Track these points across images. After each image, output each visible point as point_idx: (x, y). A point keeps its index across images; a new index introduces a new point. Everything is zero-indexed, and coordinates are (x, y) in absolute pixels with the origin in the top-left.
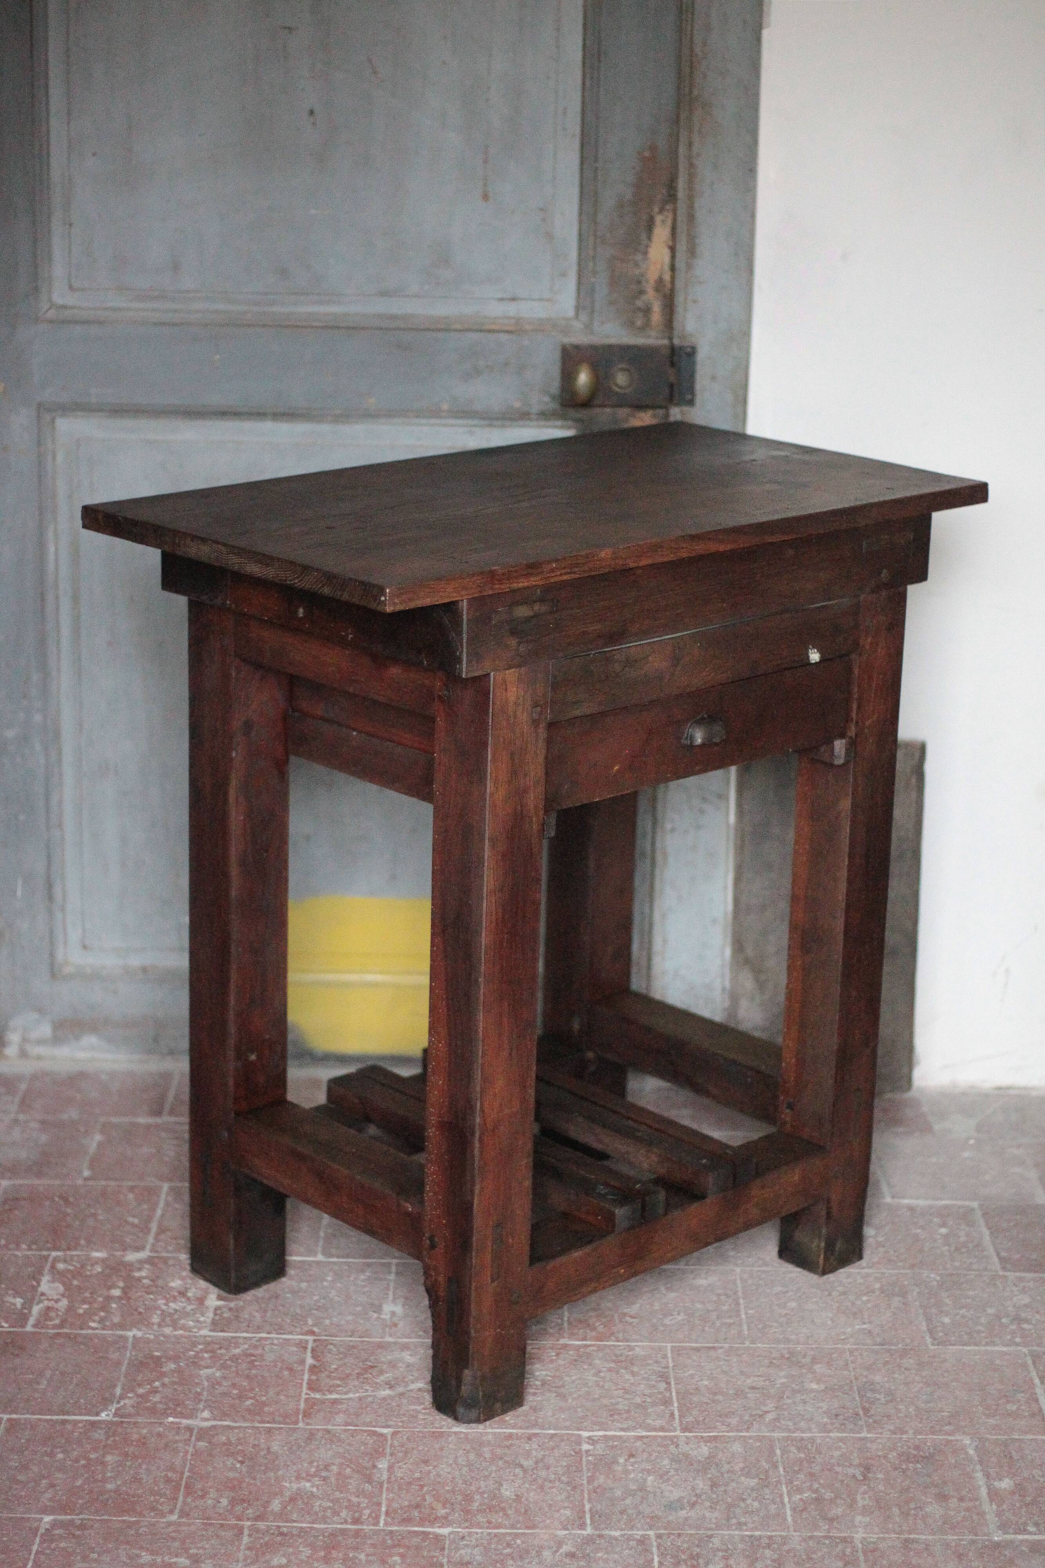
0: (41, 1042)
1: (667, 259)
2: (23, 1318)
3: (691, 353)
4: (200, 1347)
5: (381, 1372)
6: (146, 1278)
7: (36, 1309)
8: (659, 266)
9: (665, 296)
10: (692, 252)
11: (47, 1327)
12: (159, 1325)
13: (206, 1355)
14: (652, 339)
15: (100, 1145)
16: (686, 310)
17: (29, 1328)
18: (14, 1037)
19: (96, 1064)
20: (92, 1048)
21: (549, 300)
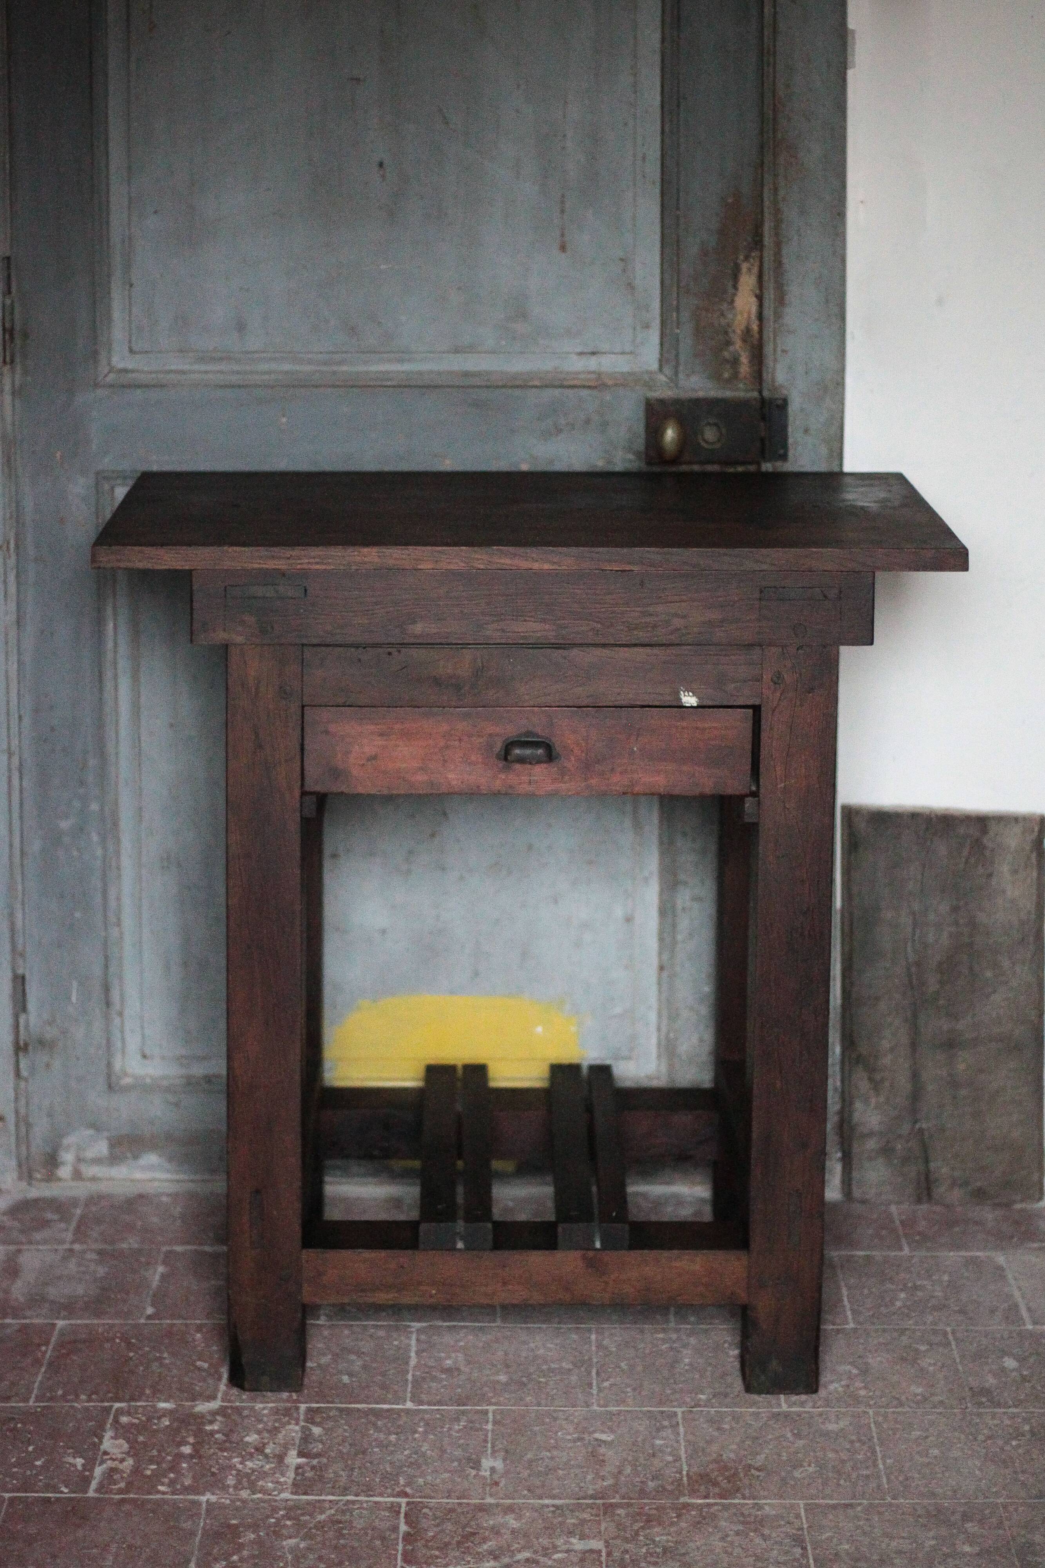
0: (97, 1161)
1: (754, 309)
2: (86, 1481)
3: (783, 405)
4: (281, 1513)
5: (485, 1540)
6: (218, 1432)
7: (98, 1471)
8: (745, 315)
9: (753, 347)
10: (781, 300)
11: (111, 1492)
12: (235, 1487)
13: (289, 1523)
14: (741, 392)
15: (163, 1276)
16: (775, 360)
17: (91, 1494)
18: (68, 1157)
19: (156, 1184)
20: (151, 1168)
21: (631, 353)
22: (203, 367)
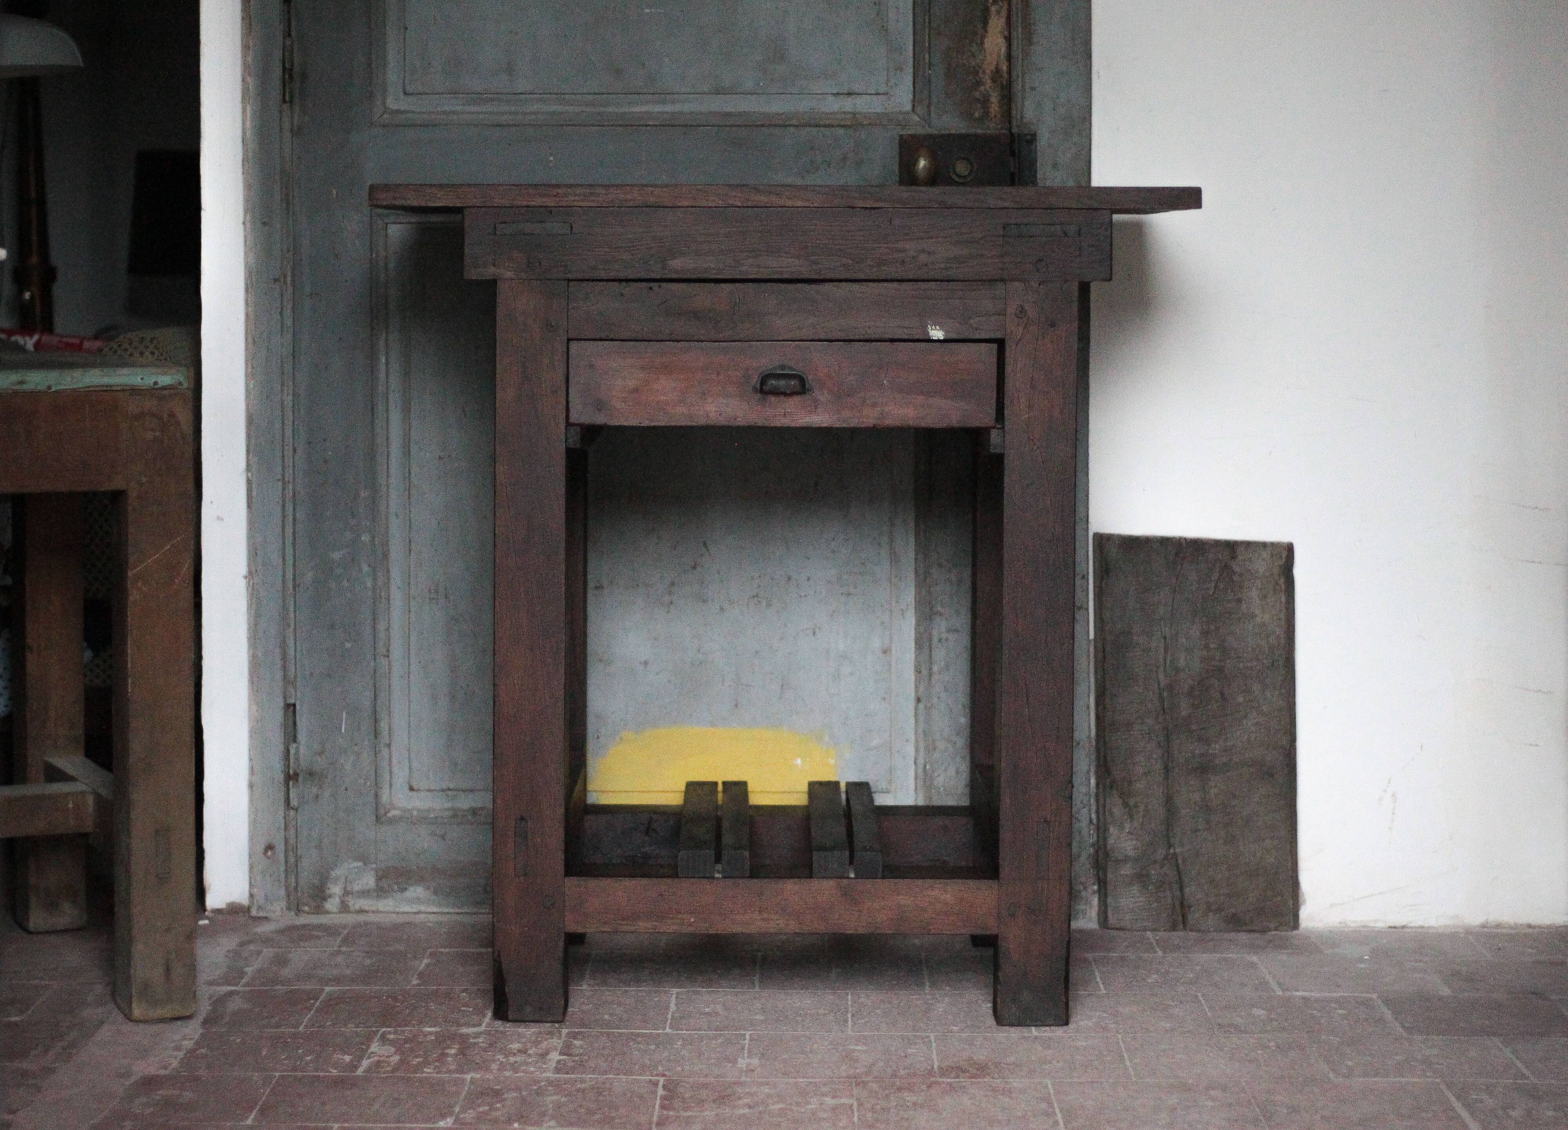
0: (364, 893)
1: (1003, 50)
2: (354, 1067)
3: (1032, 139)
4: (543, 1084)
5: (740, 1098)
6: (482, 1043)
7: (365, 1063)
8: (995, 56)
9: (1002, 87)
10: (1029, 39)
11: (378, 1073)
12: (499, 1071)
13: (550, 1088)
14: (992, 127)
15: (428, 966)
16: (1023, 98)
17: (360, 1072)
18: (336, 890)
19: (422, 916)
20: (418, 900)
21: (886, 94)
22: (473, 109)
